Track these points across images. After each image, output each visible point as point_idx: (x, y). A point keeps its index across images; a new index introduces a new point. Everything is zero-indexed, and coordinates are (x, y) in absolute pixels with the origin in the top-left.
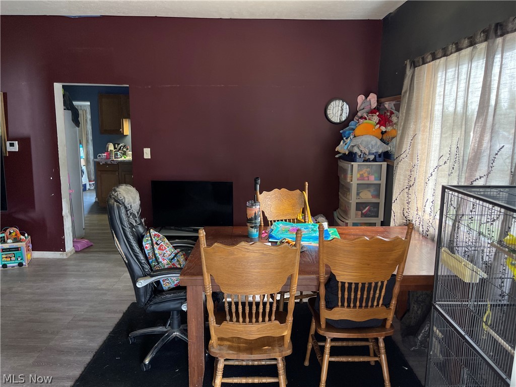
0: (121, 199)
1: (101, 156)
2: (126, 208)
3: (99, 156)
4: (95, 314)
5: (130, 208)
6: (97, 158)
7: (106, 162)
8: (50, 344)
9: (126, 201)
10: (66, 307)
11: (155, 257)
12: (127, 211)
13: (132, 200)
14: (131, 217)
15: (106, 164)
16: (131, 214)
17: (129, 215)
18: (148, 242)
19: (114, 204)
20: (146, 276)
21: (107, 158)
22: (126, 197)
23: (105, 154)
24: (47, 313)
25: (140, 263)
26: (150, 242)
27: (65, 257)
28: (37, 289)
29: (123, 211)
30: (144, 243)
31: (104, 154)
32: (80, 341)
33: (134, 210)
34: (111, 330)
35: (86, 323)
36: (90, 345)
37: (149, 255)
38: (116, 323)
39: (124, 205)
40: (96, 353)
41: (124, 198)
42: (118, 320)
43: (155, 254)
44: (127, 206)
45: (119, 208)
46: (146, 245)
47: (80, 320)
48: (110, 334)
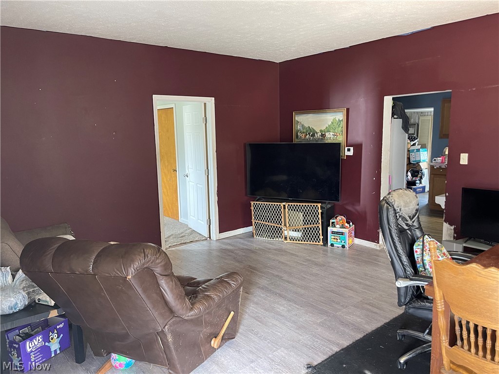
0: (391, 201)
1: (437, 160)
2: (395, 210)
3: (435, 160)
4: (380, 303)
5: (399, 211)
6: (432, 162)
7: (440, 166)
8: (337, 313)
9: (396, 204)
10: (361, 289)
11: (423, 263)
12: (396, 213)
13: (402, 204)
14: (400, 219)
15: (440, 168)
16: (400, 216)
17: (398, 217)
18: (419, 247)
19: (384, 205)
20: (407, 278)
21: (442, 162)
22: (396, 200)
23: (441, 159)
24: (345, 289)
25: (403, 264)
26: (422, 247)
27: (378, 249)
28: (347, 269)
29: (391, 212)
30: (414, 247)
31: (439, 158)
32: (359, 320)
33: (404, 213)
34: (387, 321)
35: (370, 307)
36: (365, 326)
37: (418, 260)
38: (394, 317)
39: (394, 207)
40: (367, 334)
41: (395, 201)
42: (397, 315)
43: (423, 260)
44: (396, 208)
45: (388, 209)
46: (417, 250)
47: (366, 304)
48: (385, 324)
